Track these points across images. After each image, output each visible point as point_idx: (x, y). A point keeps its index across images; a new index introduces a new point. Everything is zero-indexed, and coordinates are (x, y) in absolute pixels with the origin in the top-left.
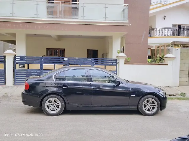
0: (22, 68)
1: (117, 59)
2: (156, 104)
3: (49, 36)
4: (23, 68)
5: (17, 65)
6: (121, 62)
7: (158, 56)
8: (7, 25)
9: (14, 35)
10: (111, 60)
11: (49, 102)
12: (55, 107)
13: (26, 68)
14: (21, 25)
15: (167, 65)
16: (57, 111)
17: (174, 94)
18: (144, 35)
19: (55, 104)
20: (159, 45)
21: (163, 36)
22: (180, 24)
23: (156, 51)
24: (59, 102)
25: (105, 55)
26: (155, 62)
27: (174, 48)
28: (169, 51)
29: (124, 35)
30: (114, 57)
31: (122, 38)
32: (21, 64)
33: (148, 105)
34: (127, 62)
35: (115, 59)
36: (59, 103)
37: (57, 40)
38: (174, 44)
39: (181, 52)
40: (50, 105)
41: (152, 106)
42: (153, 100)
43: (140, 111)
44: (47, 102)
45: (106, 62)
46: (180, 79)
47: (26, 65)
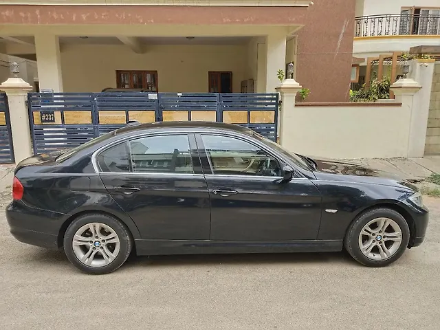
0: (48, 121)
1: (277, 95)
2: (398, 232)
3: (114, 41)
4: (51, 121)
5: (36, 115)
6: (288, 102)
7: (375, 83)
8: (3, 13)
9: (31, 40)
10: (263, 97)
11: (84, 235)
12: (102, 248)
13: (58, 121)
14: (37, 12)
15: (400, 105)
16: (110, 260)
17: (417, 179)
18: (343, 31)
19: (103, 241)
20: (376, 56)
21: (383, 34)
22: (418, 5)
23: (368, 70)
24: (114, 234)
25: (249, 84)
26: (367, 97)
27: (417, 64)
28: (407, 71)
29: (295, 34)
30: (270, 90)
31: (290, 41)
32: (44, 112)
33: (373, 235)
34: (300, 100)
35: (272, 94)
36: (113, 238)
37: (136, 52)
38: (419, 53)
39: (435, 74)
40: (89, 244)
41: (386, 239)
42: (390, 222)
43: (351, 253)
44: (78, 236)
45: (251, 104)
46: (426, 140)
47: (57, 115)
